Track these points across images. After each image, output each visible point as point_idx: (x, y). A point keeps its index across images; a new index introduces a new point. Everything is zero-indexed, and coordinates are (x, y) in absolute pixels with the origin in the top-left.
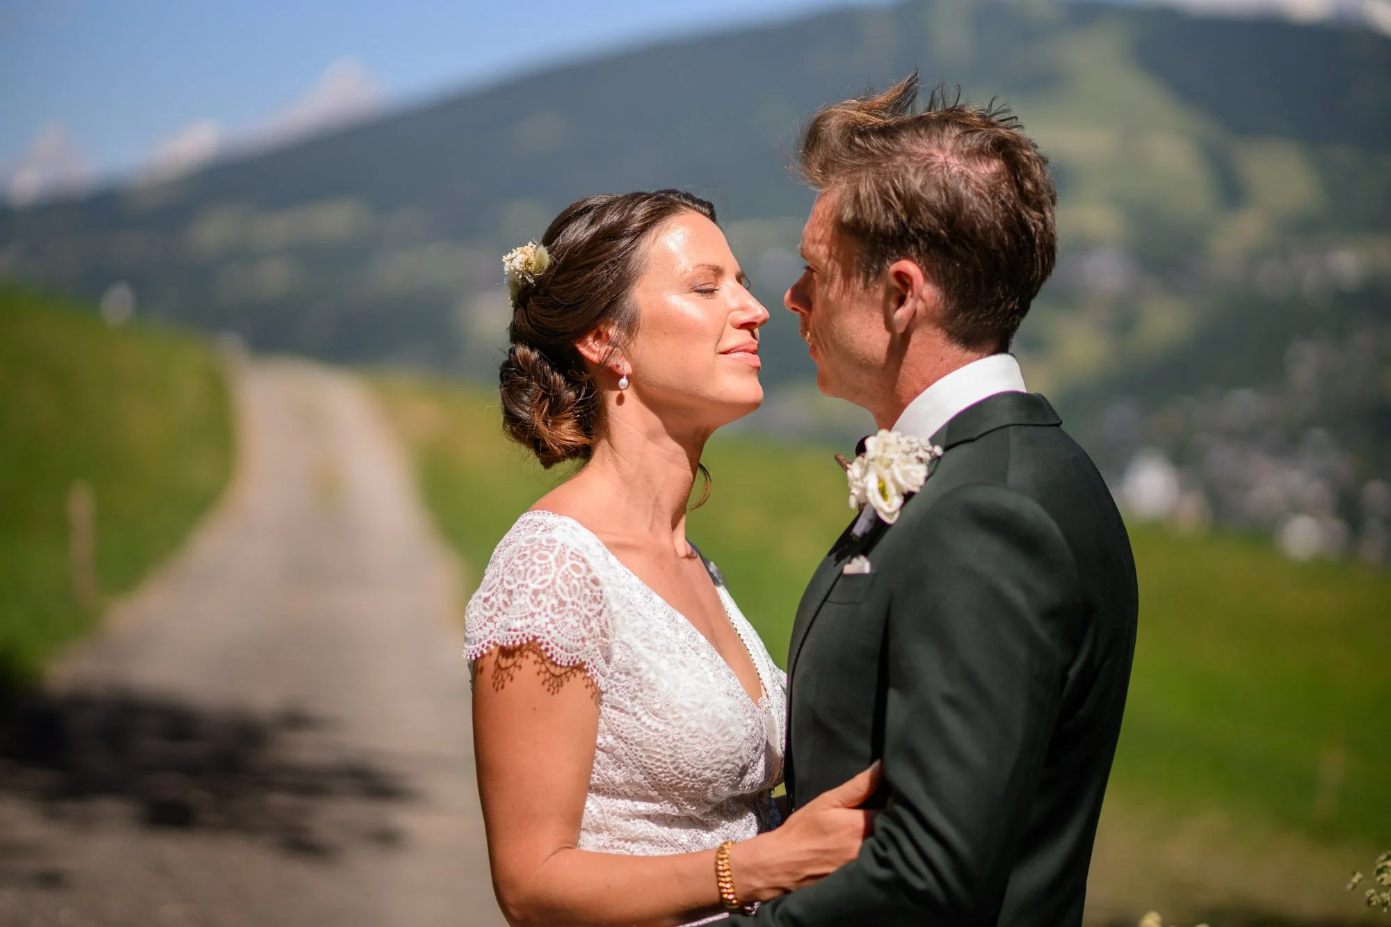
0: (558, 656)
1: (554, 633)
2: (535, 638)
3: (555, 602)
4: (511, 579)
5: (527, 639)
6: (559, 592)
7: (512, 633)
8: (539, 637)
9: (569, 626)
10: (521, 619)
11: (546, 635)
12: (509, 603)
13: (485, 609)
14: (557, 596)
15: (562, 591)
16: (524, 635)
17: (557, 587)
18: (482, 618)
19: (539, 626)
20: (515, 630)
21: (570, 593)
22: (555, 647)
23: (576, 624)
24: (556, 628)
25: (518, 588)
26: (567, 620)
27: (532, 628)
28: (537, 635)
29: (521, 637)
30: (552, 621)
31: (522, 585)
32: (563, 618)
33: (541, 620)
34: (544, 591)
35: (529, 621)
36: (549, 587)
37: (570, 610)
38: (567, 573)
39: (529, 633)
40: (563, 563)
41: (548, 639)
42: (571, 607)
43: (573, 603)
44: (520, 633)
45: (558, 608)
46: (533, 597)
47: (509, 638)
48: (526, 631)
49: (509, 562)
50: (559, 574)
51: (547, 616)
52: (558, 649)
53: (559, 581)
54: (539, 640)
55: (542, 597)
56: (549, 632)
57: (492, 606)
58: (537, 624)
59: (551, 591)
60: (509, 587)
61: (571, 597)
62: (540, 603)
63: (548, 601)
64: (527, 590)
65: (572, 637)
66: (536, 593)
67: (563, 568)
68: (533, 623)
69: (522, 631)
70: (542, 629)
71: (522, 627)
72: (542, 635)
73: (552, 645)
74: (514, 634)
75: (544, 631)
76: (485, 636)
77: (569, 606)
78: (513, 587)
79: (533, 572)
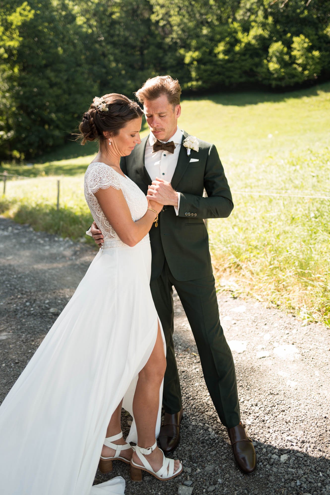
2: (111, 186)
33: (111, 182)
35: (108, 183)
55: (109, 177)
62: (109, 179)
66: (107, 177)
78: (101, 176)
79: (105, 173)
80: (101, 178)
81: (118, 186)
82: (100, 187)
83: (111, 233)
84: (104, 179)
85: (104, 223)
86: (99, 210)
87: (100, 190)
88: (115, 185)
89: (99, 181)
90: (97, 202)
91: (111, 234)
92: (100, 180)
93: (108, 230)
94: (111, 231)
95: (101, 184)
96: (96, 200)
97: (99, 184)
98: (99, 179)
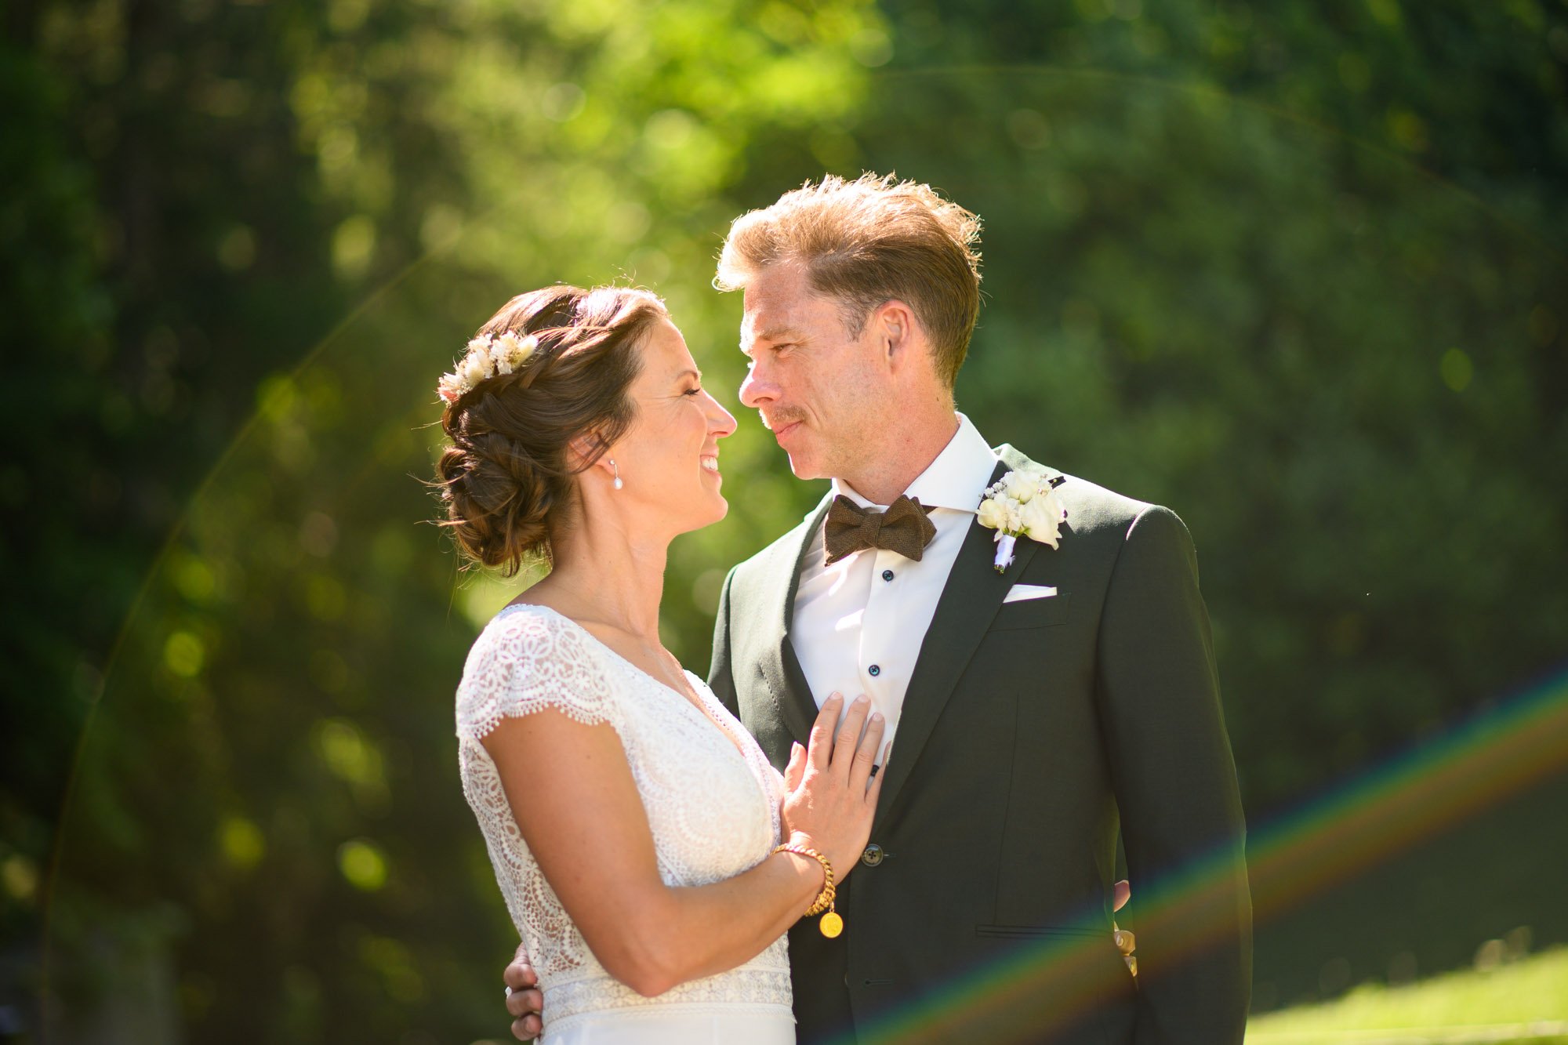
0: (579, 715)
1: (569, 696)
3: (562, 667)
4: (505, 653)
5: (543, 706)
6: (563, 658)
7: (527, 702)
8: (555, 702)
9: (581, 688)
10: (532, 688)
11: (561, 699)
12: (509, 677)
13: (483, 686)
14: (562, 662)
15: (565, 655)
16: (538, 703)
17: (559, 653)
18: (482, 696)
19: (552, 692)
20: (529, 700)
21: (573, 656)
22: (574, 708)
23: (588, 686)
24: (569, 691)
25: (518, 660)
26: (577, 682)
27: (546, 695)
28: (552, 700)
29: (536, 705)
30: (564, 685)
31: (523, 658)
32: (574, 681)
33: (553, 686)
34: (547, 659)
35: (541, 689)
36: (551, 654)
37: (578, 673)
38: (563, 640)
39: (543, 701)
40: (557, 631)
41: (564, 702)
42: (579, 669)
43: (579, 666)
44: (534, 702)
45: (566, 671)
46: (538, 666)
47: (525, 708)
48: (540, 699)
49: (498, 638)
50: (557, 641)
51: (557, 681)
52: (578, 710)
53: (559, 648)
54: (556, 705)
56: (564, 697)
57: (491, 683)
58: (549, 691)
59: (554, 658)
60: (507, 662)
61: (575, 659)
62: (546, 671)
63: (554, 665)
64: (530, 661)
65: (587, 698)
66: (539, 662)
67: (559, 635)
68: (546, 691)
69: (535, 699)
70: (556, 694)
71: (534, 695)
72: (557, 699)
73: (570, 706)
74: (529, 703)
75: (559, 695)
76: (487, 713)
77: (576, 669)
78: (512, 660)
80: (509, 667)
81: (592, 706)
82: (506, 709)
83: (566, 941)
84: (522, 672)
85: (539, 892)
86: (512, 831)
87: (508, 722)
88: (575, 700)
89: (504, 684)
90: (499, 787)
91: (566, 947)
92: (505, 678)
93: (554, 929)
94: (566, 935)
95: (511, 694)
96: (498, 779)
97: (501, 695)
98: (504, 671)
